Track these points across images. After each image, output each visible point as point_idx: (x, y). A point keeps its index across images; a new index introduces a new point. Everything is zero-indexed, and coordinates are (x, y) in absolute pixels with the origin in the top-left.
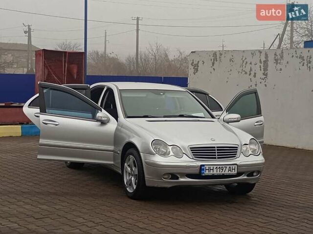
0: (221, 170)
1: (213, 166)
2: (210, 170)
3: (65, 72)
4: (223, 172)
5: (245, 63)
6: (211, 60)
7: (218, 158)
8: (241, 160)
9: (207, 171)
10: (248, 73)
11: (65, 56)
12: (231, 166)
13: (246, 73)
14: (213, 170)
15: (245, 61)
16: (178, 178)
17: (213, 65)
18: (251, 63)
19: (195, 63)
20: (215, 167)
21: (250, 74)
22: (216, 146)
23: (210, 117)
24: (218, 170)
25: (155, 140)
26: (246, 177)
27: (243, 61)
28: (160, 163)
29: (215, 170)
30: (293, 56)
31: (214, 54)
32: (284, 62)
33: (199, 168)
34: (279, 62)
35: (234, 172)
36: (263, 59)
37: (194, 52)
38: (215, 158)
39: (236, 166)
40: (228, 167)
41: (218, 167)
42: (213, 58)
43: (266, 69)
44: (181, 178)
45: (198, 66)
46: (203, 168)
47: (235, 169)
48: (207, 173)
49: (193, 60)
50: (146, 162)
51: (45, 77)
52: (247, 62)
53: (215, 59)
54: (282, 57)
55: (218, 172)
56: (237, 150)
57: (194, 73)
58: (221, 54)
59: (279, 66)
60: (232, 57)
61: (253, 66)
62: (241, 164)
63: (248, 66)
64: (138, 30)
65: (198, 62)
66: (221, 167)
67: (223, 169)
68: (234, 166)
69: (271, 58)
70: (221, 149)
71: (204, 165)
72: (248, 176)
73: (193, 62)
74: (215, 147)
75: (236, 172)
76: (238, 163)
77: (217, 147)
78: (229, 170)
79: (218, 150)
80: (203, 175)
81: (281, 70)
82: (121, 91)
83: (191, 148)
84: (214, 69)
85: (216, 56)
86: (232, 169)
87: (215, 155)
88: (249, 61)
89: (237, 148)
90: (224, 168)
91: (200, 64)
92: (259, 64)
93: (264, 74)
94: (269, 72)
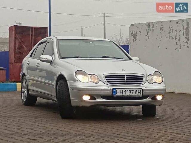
0: (129, 93)
1: (123, 90)
2: (120, 92)
3: (32, 44)
4: (131, 95)
5: (172, 30)
7: (127, 84)
8: (146, 86)
9: (118, 93)
10: (174, 38)
11: (32, 31)
12: (137, 90)
13: (173, 38)
14: (122, 92)
15: (172, 29)
16: (95, 99)
17: (148, 34)
18: (176, 31)
19: (134, 33)
20: (124, 90)
21: (176, 39)
22: (125, 74)
23: (128, 59)
24: (127, 92)
25: (78, 70)
26: (150, 100)
27: (170, 29)
28: (81, 87)
29: (124, 93)
31: (148, 25)
33: (111, 91)
35: (140, 95)
36: (185, 26)
37: (133, 25)
38: (125, 84)
39: (141, 90)
40: (135, 90)
41: (127, 90)
42: (147, 29)
43: (187, 34)
44: (98, 99)
45: (136, 36)
46: (114, 91)
47: (140, 92)
48: (118, 94)
49: (132, 31)
50: (71, 88)
51: (17, 47)
52: (173, 30)
53: (149, 29)
55: (127, 94)
56: (143, 78)
57: (134, 41)
58: (153, 25)
60: (162, 27)
61: (178, 32)
62: (145, 88)
63: (174, 33)
64: (105, 23)
65: (136, 32)
66: (129, 91)
67: (130, 92)
68: (139, 90)
70: (129, 77)
71: (115, 89)
72: (152, 99)
73: (132, 33)
74: (124, 76)
75: (141, 95)
76: (143, 88)
77: (126, 76)
78: (136, 93)
79: (127, 78)
80: (115, 96)
82: (58, 41)
83: (105, 76)
84: (148, 37)
85: (150, 27)
86: (138, 92)
87: (125, 82)
88: (174, 29)
89: (143, 77)
90: (132, 92)
91: (138, 34)
92: (182, 31)
93: (186, 38)
94: (190, 36)
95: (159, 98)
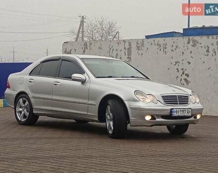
2: (176, 112)
4: (184, 114)
5: (112, 49)
6: (82, 48)
7: (179, 104)
8: (191, 106)
10: (115, 57)
14: (178, 112)
16: (155, 119)
17: (84, 52)
18: (117, 50)
19: (68, 51)
25: (136, 91)
27: (110, 49)
29: (180, 112)
30: (152, 44)
31: (84, 44)
32: (145, 48)
34: (140, 48)
36: (127, 47)
37: (67, 42)
40: (187, 110)
41: (181, 110)
43: (129, 54)
44: (157, 119)
46: (172, 111)
47: (190, 112)
48: (175, 114)
49: (66, 49)
50: (131, 108)
53: (86, 48)
54: (143, 45)
55: (181, 114)
56: (188, 98)
58: (91, 44)
59: (140, 52)
60: (100, 46)
61: (119, 52)
62: (193, 108)
63: (115, 52)
65: (71, 50)
66: (183, 110)
69: (134, 46)
72: (194, 118)
74: (176, 96)
77: (178, 96)
78: (187, 113)
80: (173, 116)
81: (142, 54)
83: (162, 96)
85: (87, 46)
87: (177, 102)
88: (115, 48)
90: (185, 111)
92: (123, 50)
93: (128, 58)
94: (132, 56)
95: (198, 117)
